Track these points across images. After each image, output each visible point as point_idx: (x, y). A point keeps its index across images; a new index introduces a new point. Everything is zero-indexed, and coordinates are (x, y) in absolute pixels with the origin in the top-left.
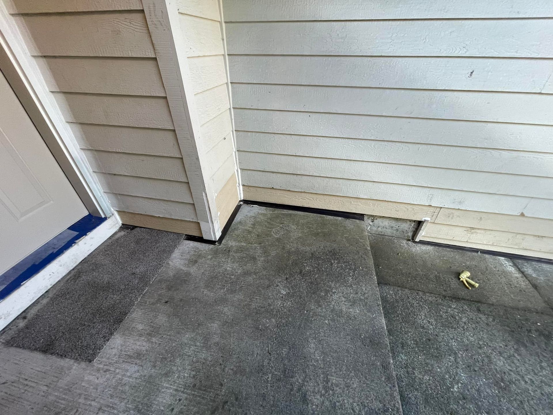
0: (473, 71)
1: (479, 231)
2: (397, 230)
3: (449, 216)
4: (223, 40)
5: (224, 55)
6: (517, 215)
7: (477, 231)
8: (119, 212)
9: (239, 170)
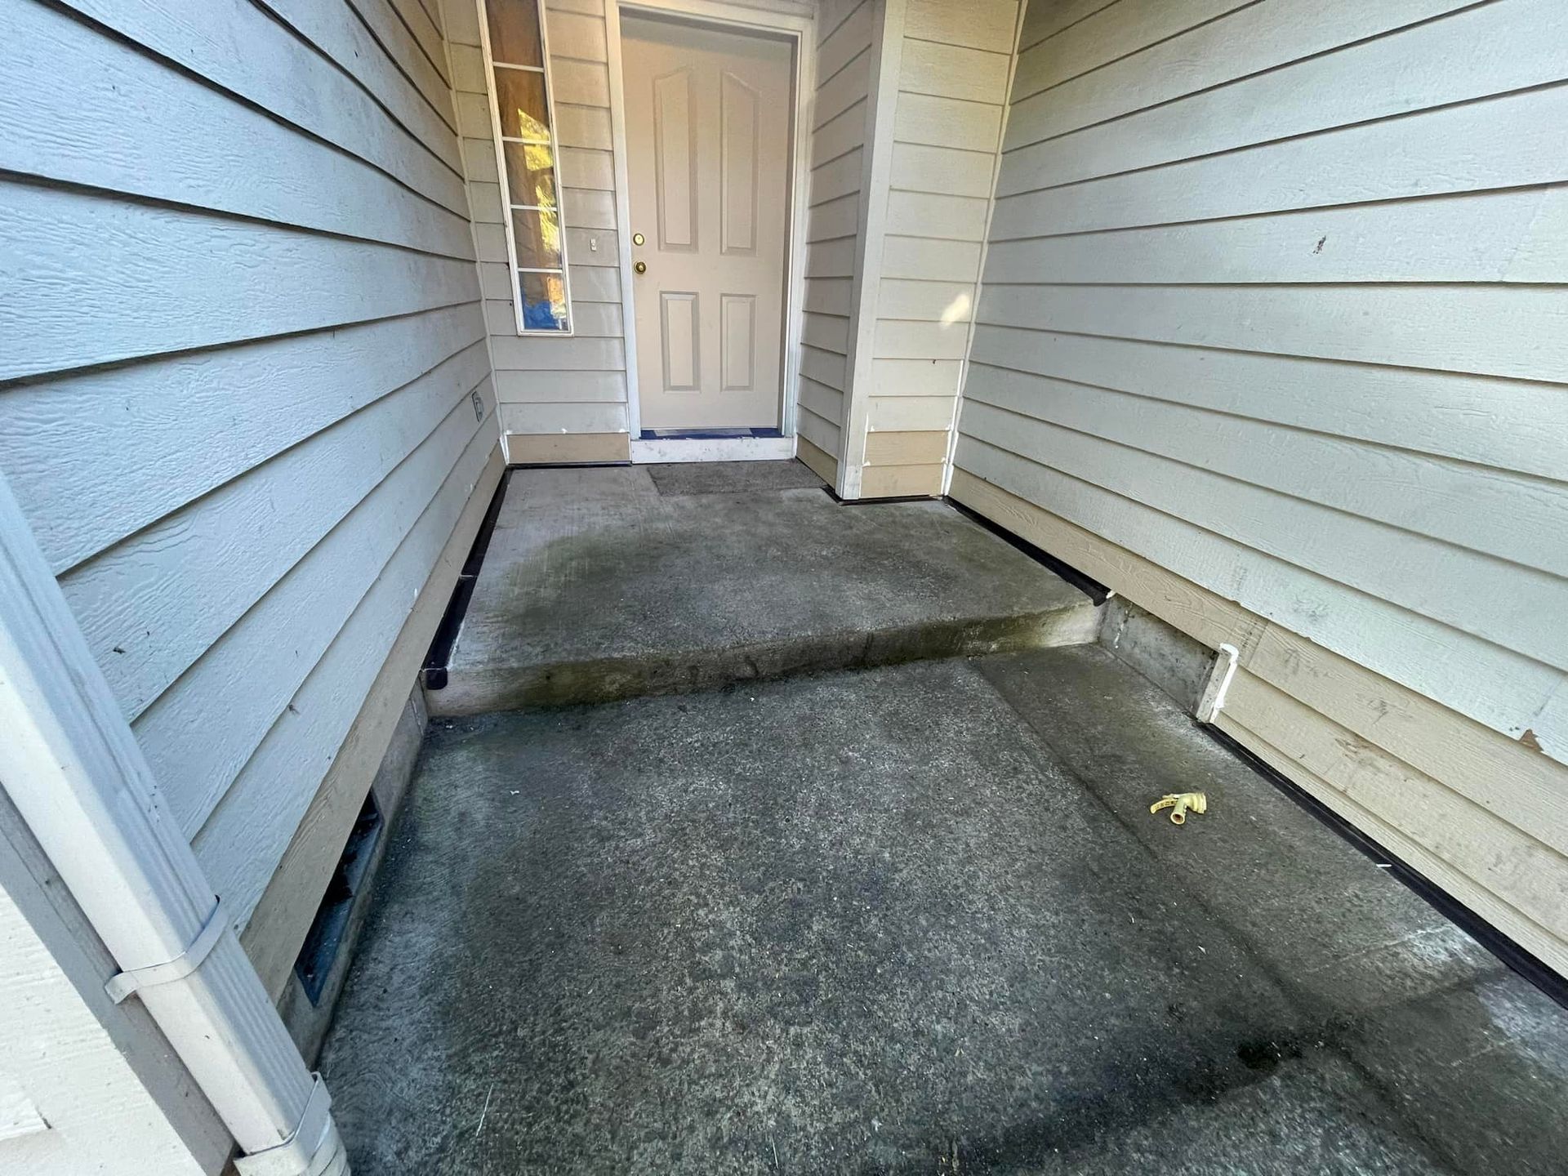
0: (1324, 239)
1: (1382, 763)
2: (1172, 670)
3: (1287, 661)
4: (986, 222)
5: (982, 243)
6: (1508, 733)
7: (1378, 758)
8: (799, 435)
9: (957, 434)
